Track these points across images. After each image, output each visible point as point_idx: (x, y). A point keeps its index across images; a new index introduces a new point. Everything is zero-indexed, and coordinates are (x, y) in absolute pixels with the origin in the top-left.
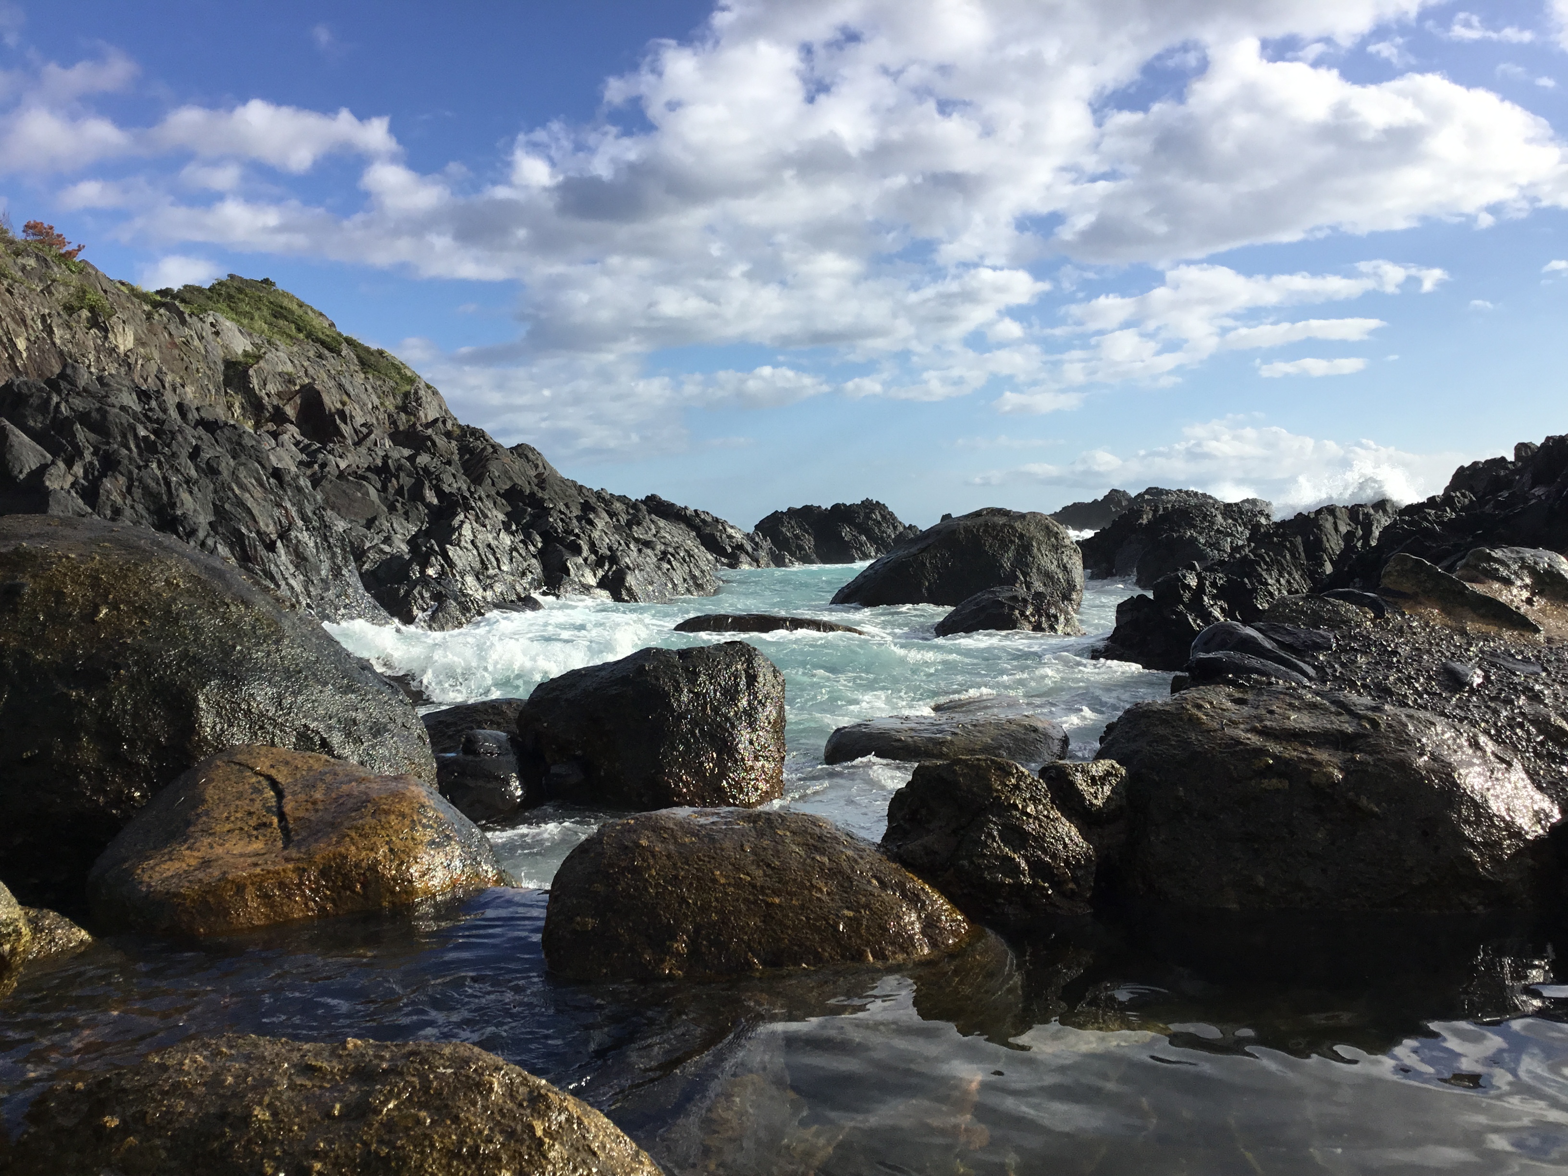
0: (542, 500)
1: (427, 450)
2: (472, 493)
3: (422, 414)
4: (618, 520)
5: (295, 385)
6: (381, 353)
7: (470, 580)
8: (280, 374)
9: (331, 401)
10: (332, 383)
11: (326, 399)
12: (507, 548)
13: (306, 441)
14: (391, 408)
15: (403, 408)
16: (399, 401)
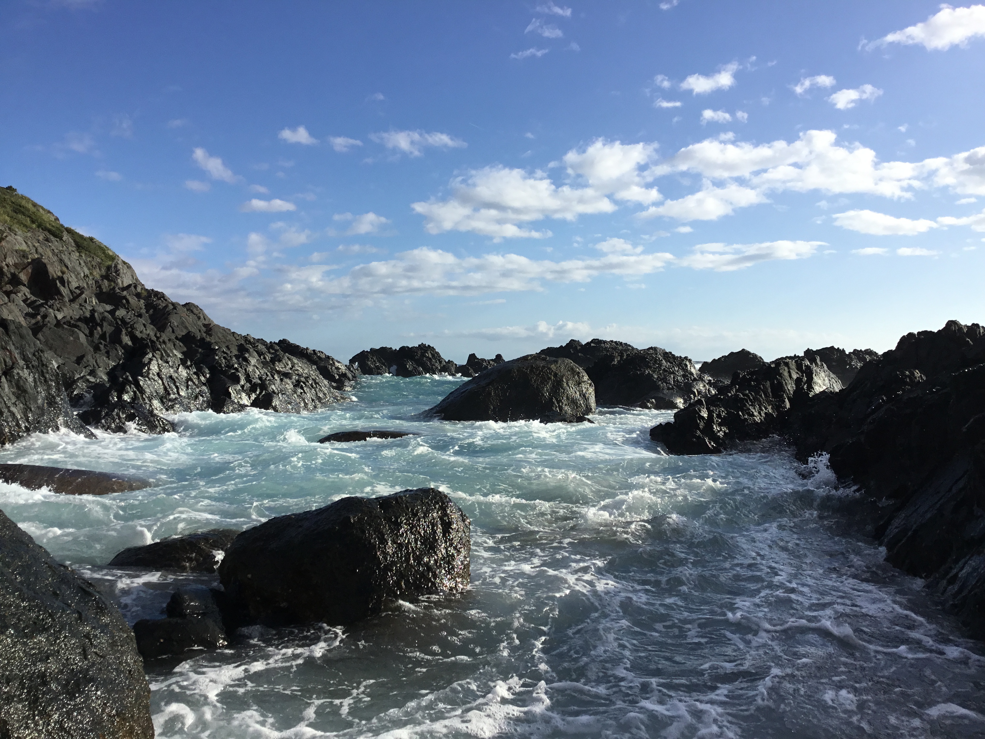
0: (210, 344)
1: (124, 306)
2: (158, 338)
3: (119, 281)
4: (265, 358)
5: (28, 259)
6: (91, 239)
7: (156, 403)
8: (16, 251)
9: (54, 270)
10: (55, 259)
11: (50, 269)
12: (184, 379)
13: (33, 298)
14: (98, 277)
15: (106, 277)
16: (103, 272)
